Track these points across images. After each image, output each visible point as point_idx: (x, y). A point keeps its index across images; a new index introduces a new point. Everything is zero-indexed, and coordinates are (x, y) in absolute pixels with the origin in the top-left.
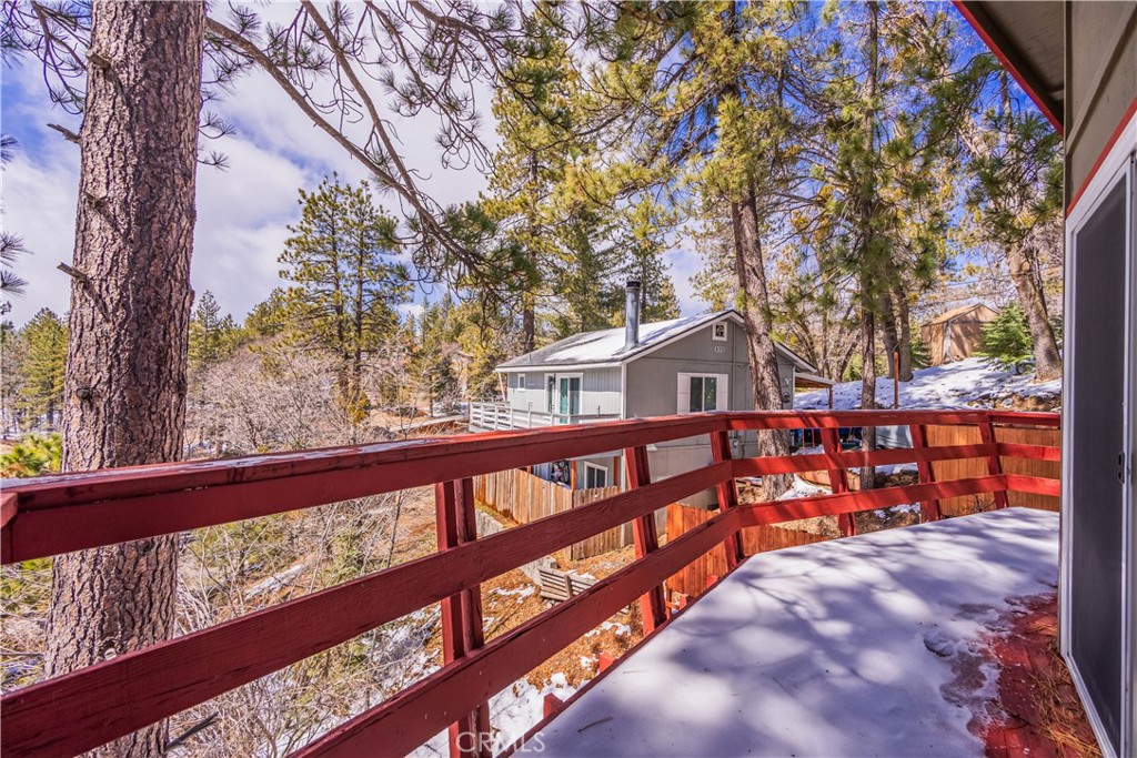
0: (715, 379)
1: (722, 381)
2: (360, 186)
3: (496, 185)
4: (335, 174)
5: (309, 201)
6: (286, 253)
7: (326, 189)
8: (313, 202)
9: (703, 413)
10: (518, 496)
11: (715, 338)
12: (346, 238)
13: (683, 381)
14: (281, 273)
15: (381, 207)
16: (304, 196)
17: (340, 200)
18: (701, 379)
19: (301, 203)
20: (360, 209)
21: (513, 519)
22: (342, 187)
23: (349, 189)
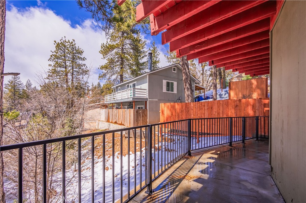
0: (173, 83)
1: (175, 84)
2: (72, 41)
3: (112, 41)
4: (65, 37)
5: (57, 44)
6: (51, 58)
7: (62, 41)
8: (58, 44)
9: (170, 92)
10: (118, 117)
11: (173, 71)
12: (68, 55)
13: (165, 82)
14: (49, 65)
15: (78, 47)
16: (56, 42)
17: (66, 44)
18: (169, 82)
19: (55, 44)
20: (72, 48)
21: (117, 123)
22: (67, 41)
23: (69, 41)
